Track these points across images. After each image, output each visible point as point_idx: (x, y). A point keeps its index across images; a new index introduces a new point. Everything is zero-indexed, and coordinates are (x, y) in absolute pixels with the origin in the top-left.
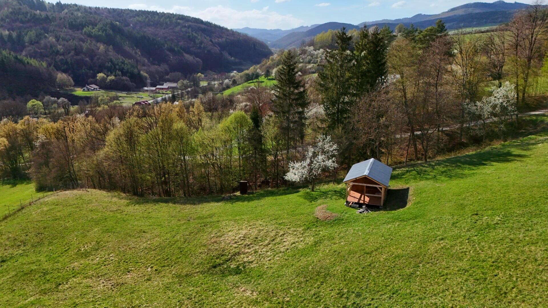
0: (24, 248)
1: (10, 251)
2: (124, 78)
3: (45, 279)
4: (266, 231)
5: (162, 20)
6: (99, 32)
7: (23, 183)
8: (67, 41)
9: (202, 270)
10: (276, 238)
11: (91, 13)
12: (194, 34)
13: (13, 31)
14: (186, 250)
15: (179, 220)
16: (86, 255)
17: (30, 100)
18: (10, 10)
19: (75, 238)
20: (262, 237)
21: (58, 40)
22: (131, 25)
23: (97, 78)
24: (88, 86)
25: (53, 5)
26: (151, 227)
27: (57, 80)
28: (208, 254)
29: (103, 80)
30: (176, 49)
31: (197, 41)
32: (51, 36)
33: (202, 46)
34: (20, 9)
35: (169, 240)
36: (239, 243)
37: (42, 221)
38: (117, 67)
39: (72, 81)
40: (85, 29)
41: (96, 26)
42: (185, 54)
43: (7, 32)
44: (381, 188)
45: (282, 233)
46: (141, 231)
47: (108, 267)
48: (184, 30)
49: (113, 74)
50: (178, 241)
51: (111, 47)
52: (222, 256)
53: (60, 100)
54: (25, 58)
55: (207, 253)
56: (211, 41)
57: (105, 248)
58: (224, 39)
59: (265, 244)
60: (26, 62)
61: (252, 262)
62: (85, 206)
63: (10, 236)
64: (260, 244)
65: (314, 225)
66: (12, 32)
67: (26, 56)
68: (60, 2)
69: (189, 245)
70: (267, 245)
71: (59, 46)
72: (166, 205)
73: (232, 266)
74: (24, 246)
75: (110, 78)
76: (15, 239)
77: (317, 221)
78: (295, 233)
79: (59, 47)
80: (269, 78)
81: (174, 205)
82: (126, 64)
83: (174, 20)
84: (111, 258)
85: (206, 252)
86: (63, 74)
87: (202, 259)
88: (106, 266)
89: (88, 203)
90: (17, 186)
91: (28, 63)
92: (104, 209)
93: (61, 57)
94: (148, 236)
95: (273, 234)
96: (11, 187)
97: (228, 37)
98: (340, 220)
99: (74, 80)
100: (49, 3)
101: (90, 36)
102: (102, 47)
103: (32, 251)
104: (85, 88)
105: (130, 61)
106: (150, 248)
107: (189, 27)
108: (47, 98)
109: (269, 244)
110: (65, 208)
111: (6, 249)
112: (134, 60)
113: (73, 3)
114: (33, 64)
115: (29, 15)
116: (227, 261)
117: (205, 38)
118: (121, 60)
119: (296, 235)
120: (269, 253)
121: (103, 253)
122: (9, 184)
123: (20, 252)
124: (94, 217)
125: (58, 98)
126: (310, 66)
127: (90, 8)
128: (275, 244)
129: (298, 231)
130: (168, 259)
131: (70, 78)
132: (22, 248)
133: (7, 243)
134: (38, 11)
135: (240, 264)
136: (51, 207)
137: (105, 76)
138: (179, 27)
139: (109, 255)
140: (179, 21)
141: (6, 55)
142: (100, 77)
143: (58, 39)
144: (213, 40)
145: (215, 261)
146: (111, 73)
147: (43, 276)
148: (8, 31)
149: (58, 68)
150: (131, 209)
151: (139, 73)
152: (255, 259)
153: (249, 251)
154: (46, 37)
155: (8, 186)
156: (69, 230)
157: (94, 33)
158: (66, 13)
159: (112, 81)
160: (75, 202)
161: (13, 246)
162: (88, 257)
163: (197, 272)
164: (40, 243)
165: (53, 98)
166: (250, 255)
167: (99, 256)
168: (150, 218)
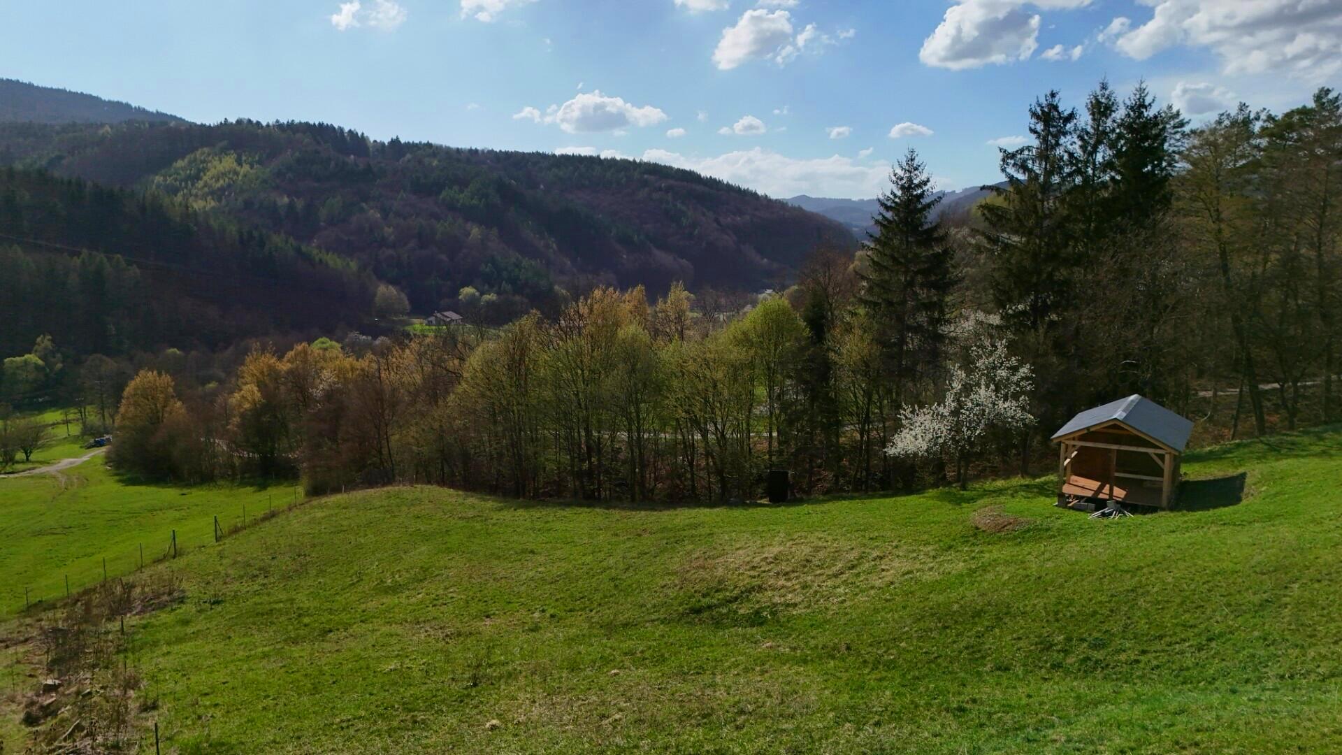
0: (265, 581)
1: (235, 586)
2: (517, 298)
3: (299, 623)
4: (833, 550)
5: (608, 175)
6: (472, 199)
7: (282, 484)
8: (405, 219)
9: (664, 616)
10: (860, 564)
11: (459, 160)
12: (679, 205)
13: (298, 198)
14: (629, 582)
15: (617, 535)
16: (395, 589)
17: (317, 339)
18: (297, 154)
19: (377, 563)
20: (823, 560)
21: (385, 216)
22: (542, 187)
23: (460, 297)
24: (439, 315)
25: (384, 144)
26: (548, 546)
27: (377, 299)
28: (681, 588)
29: (472, 301)
30: (636, 238)
31: (684, 222)
32: (372, 208)
33: (696, 232)
34: (317, 152)
35: (589, 567)
36: (762, 569)
37: (309, 534)
38: (505, 274)
39: (407, 302)
40: (444, 194)
41: (467, 187)
42: (657, 252)
43: (286, 200)
44: (1162, 457)
45: (876, 553)
46: (524, 551)
47: (443, 608)
48: (655, 196)
49: (495, 289)
50: (611, 568)
51: (495, 231)
52: (717, 591)
53: (377, 342)
54: (315, 252)
55: (678, 587)
56: (717, 221)
57: (438, 578)
58: (748, 217)
59: (830, 573)
60: (317, 259)
61: (795, 605)
62: (404, 508)
63: (239, 559)
64: (818, 572)
65: (967, 541)
66: (296, 200)
67: (319, 247)
68: (397, 138)
69: (637, 574)
70: (836, 576)
71: (386, 229)
72: (588, 510)
73: (741, 612)
74: (266, 577)
75: (487, 297)
76: (249, 565)
77: (976, 534)
78: (915, 555)
79: (388, 231)
81: (607, 511)
82: (525, 268)
83: (636, 175)
84: (450, 595)
85: (676, 586)
86: (390, 287)
87: (666, 596)
88: (438, 607)
89: (412, 505)
90: (269, 489)
91: (321, 260)
92: (445, 514)
93: (390, 252)
94: (541, 559)
95: (852, 555)
96: (254, 492)
97: (756, 214)
98: (1040, 530)
99: (411, 301)
100: (375, 141)
101: (452, 207)
102: (475, 231)
103: (281, 585)
104: (432, 319)
105: (533, 263)
106: (543, 579)
107: (669, 189)
108: (353, 335)
109: (842, 573)
110: (361, 512)
111: (225, 583)
112: (541, 261)
113: (424, 141)
114: (331, 263)
115: (333, 164)
116: (730, 602)
117: (704, 215)
118: (513, 260)
119: (915, 558)
120: (841, 590)
121: (434, 587)
122: (252, 485)
123: (256, 587)
124: (422, 529)
125: (375, 338)
127: (458, 151)
128: (858, 575)
129: (920, 551)
130: (582, 598)
131: (403, 296)
132: (261, 580)
133: (231, 572)
134: (352, 157)
135: (762, 608)
136: (332, 512)
137: (477, 294)
138: (647, 189)
139: (446, 589)
140: (646, 176)
141: (280, 245)
142: (467, 294)
143: (385, 212)
144: (722, 220)
145: (699, 601)
146: (491, 286)
147: (296, 619)
148: (288, 197)
149: (382, 277)
150: (507, 515)
151: (551, 289)
152: (803, 601)
153: (789, 584)
154: (362, 210)
155: (250, 489)
156: (364, 550)
157: (461, 201)
158: (409, 161)
159: (490, 304)
160: (385, 503)
161: (241, 577)
162: (398, 593)
163: (653, 621)
164: (301, 572)
165: (364, 337)
166: (790, 592)
167: (424, 590)
168: (549, 530)
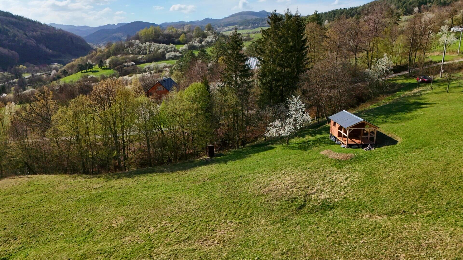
31: (9, 34)
56: (25, 34)
58: (39, 33)
80: (103, 67)
97: (42, 31)
126: (140, 57)
